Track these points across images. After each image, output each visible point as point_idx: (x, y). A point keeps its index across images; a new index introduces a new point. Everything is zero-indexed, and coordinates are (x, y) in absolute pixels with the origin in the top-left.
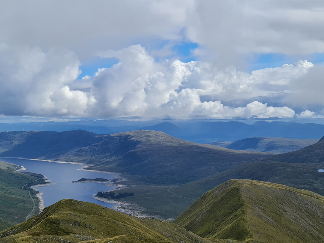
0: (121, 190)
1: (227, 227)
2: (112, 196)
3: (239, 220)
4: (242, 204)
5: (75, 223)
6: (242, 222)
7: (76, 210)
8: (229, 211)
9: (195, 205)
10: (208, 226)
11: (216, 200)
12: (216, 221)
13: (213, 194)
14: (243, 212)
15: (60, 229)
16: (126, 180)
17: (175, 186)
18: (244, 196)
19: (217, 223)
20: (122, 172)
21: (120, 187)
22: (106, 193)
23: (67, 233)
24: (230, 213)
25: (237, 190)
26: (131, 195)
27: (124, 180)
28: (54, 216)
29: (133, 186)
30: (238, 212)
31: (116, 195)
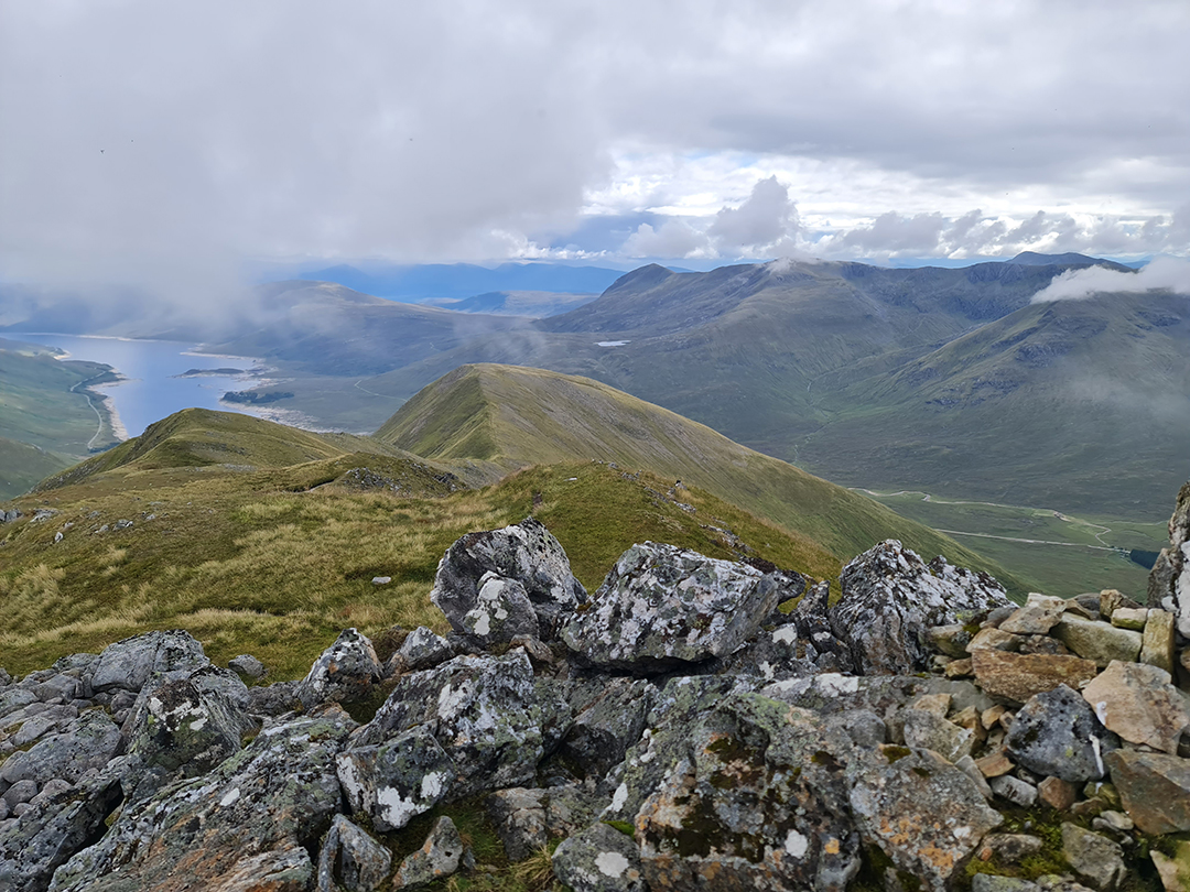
0: (268, 388)
1: (460, 441)
2: (251, 398)
3: (480, 429)
4: (484, 404)
5: (216, 446)
6: (485, 430)
7: (211, 426)
8: (464, 415)
9: (406, 408)
10: (430, 440)
11: (443, 399)
12: (443, 431)
13: (436, 389)
14: (486, 415)
15: (194, 458)
16: (277, 369)
17: (367, 378)
18: (486, 390)
19: (446, 434)
20: (267, 355)
21: (267, 382)
22: (241, 393)
23: (207, 463)
24: (466, 419)
25: (476, 380)
26: (288, 395)
27: (272, 370)
28: (177, 437)
29: (290, 380)
30: (479, 415)
31: (259, 396)
